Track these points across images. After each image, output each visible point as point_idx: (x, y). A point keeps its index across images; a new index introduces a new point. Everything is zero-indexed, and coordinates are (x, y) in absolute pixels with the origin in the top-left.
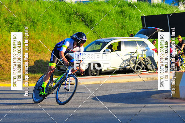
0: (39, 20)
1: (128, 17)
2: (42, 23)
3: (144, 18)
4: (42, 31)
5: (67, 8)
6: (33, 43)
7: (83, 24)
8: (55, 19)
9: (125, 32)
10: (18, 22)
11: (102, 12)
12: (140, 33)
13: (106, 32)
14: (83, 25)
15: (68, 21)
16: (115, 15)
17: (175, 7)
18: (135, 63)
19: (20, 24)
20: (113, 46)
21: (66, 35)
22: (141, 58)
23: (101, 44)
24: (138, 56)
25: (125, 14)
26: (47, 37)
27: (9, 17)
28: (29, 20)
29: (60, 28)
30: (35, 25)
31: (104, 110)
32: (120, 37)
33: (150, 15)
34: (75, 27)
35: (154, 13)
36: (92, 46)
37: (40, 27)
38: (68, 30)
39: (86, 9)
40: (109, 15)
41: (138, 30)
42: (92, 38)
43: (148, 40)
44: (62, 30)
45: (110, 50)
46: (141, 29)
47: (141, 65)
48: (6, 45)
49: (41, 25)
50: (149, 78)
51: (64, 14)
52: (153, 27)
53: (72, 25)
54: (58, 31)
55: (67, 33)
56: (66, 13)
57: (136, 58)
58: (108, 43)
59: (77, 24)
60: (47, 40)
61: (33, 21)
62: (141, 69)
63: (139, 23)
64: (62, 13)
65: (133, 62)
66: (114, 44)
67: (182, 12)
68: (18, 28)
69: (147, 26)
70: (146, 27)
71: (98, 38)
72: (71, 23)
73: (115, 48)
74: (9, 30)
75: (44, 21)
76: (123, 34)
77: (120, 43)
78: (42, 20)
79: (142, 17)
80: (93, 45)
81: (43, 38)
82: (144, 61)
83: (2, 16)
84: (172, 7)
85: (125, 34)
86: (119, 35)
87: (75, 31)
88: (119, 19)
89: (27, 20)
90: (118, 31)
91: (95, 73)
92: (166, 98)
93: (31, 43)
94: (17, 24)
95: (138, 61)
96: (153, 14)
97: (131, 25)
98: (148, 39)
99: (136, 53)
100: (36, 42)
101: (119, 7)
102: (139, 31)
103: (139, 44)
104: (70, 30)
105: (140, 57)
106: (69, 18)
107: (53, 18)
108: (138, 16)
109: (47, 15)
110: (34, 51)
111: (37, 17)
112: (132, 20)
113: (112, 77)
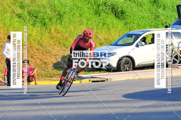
0: (65, 12)
1: (162, 7)
2: (69, 15)
3: (180, 7)
4: (69, 24)
7: (113, 16)
8: (83, 10)
9: (159, 23)
10: (43, 15)
11: (134, 2)
12: (175, 24)
13: (139, 24)
15: (97, 13)
16: (148, 4)
19: (45, 17)
21: (95, 27)
22: (177, 51)
23: (134, 37)
24: (175, 49)
25: (159, 3)
26: (74, 30)
27: (33, 10)
28: (55, 12)
29: (89, 20)
30: (61, 17)
32: (154, 28)
34: (105, 19)
36: (123, 39)
37: (67, 20)
38: (97, 23)
40: (141, 5)
42: (124, 31)
44: (90, 23)
45: (143, 43)
46: (177, 19)
47: (177, 59)
48: (31, 40)
49: (68, 18)
51: (92, 6)
53: (101, 17)
56: (95, 4)
58: (141, 35)
59: (107, 16)
60: (75, 33)
61: (59, 14)
62: (178, 63)
63: (174, 12)
66: (147, 37)
68: (44, 22)
71: (130, 31)
72: (100, 14)
73: (148, 41)
74: (34, 24)
75: (71, 13)
76: (157, 26)
77: (154, 35)
78: (69, 12)
80: (125, 38)
81: (71, 32)
83: (26, 9)
85: (159, 25)
86: (153, 27)
87: (105, 23)
88: (152, 8)
89: (53, 12)
91: (128, 69)
93: (58, 37)
94: (42, 17)
95: (174, 54)
100: (63, 36)
102: (174, 21)
106: (97, 10)
107: (81, 10)
108: (173, 5)
109: (74, 7)
110: (61, 46)
111: (63, 10)
112: (166, 9)
113: (147, 72)
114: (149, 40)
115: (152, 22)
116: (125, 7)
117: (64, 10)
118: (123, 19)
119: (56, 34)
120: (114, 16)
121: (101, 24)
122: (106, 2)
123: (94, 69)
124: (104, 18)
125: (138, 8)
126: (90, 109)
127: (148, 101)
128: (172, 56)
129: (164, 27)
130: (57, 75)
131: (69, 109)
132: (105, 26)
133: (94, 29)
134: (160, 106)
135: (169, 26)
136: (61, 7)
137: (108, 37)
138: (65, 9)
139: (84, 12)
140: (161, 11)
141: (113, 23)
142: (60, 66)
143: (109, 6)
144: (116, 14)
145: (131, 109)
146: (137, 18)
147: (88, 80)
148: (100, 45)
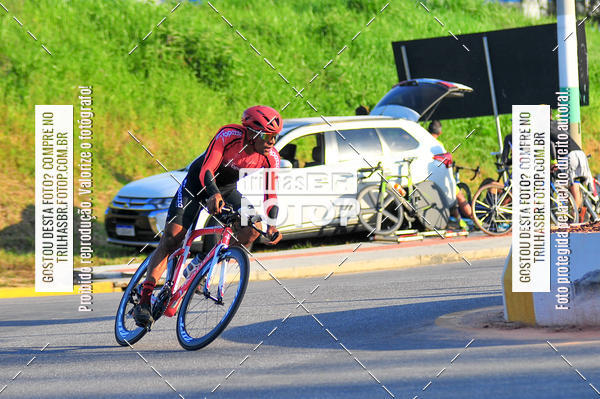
0: (35, 65)
2: (46, 74)
3: (403, 49)
5: (131, 20)
6: (17, 147)
7: (190, 75)
8: (92, 58)
9: (338, 99)
11: (256, 32)
12: (390, 101)
14: (191, 78)
15: (138, 67)
16: (302, 39)
17: (508, 7)
18: (377, 207)
20: (298, 147)
21: (132, 113)
22: (396, 187)
24: (387, 182)
25: (335, 35)
29: (112, 90)
30: (23, 81)
31: (273, 373)
33: (424, 37)
34: (164, 86)
35: (437, 30)
37: (40, 89)
38: (139, 99)
39: (199, 23)
40: (279, 42)
41: (385, 92)
43: (419, 125)
44: (117, 100)
45: (288, 163)
46: (394, 87)
47: (396, 214)
49: (45, 83)
50: (427, 256)
51: (122, 43)
52: (433, 81)
53: (151, 81)
54: (103, 100)
55: (135, 109)
56: (132, 37)
57: (380, 189)
58: (282, 137)
59: (172, 76)
61: (14, 70)
62: (398, 226)
63: (386, 65)
64: (118, 38)
65: (368, 203)
66: (301, 144)
67: (534, 24)
69: (412, 77)
70: (409, 79)
72: (147, 71)
73: (304, 156)
75: (54, 67)
76: (332, 108)
77: (320, 138)
78: (46, 65)
79: (396, 46)
82: (407, 197)
84: (500, 9)
85: (339, 106)
87: (164, 99)
88: (316, 53)
90: (312, 95)
92: (487, 327)
93: (11, 145)
95: (385, 199)
96: (433, 36)
97: (360, 75)
98: (421, 120)
99: (379, 171)
101: (314, 12)
103: (389, 142)
104: (148, 97)
105: (392, 184)
106: (139, 56)
107: (85, 57)
108: (382, 40)
109: (65, 48)
110: (23, 175)
111: (29, 56)
112: (361, 55)
113: (298, 255)
114: (305, 152)
115: (315, 96)
116: (227, 48)
117: (32, 58)
118: (221, 86)
119: (6, 134)
120: (194, 76)
121: (151, 104)
122: (169, 32)
123: (130, 249)
124: (162, 83)
125: (271, 50)
126: (113, 377)
127: (300, 350)
128: (379, 204)
129: (354, 111)
130: (9, 269)
131: (45, 379)
132: (164, 109)
133: (130, 119)
134: (338, 366)
135: (367, 108)
136: (21, 47)
137: (176, 144)
138: (33, 53)
139: (96, 66)
140: (343, 60)
141: (189, 101)
142: (18, 238)
143: (178, 45)
144: (199, 71)
145: (246, 377)
146: (267, 84)
147: (108, 283)
148: (150, 171)
